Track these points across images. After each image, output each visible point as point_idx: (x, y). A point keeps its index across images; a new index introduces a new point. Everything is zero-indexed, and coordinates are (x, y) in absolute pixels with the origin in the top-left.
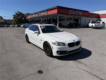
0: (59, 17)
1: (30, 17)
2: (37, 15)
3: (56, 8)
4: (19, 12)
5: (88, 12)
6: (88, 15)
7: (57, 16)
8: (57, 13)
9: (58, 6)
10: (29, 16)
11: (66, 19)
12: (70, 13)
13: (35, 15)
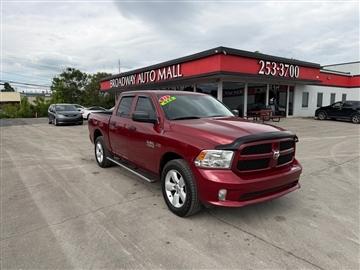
1: (113, 84)
3: (217, 54)
6: (318, 77)
7: (218, 80)
10: (109, 80)
12: (261, 72)
13: (133, 78)
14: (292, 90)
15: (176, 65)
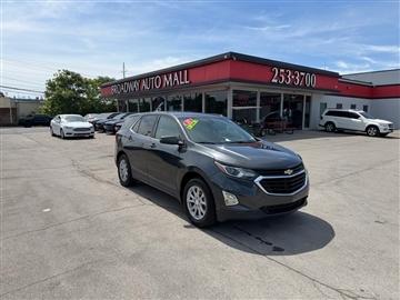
0: (235, 92)
1: (114, 89)
2: (144, 83)
3: (226, 60)
5: (336, 76)
6: (336, 87)
8: (230, 79)
11: (258, 100)
12: (275, 81)
13: (136, 84)
15: (183, 71)
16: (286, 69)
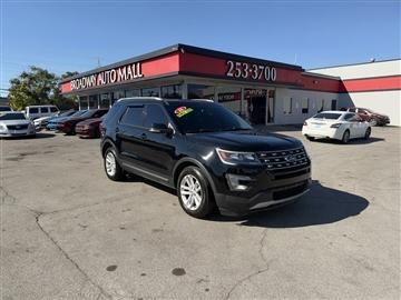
0: (190, 86)
1: (73, 85)
3: (174, 52)
4: (34, 69)
6: (300, 81)
7: (182, 82)
8: (180, 73)
9: (181, 46)
10: (69, 82)
12: (230, 74)
13: (93, 78)
14: (272, 95)
15: (136, 64)
16: (242, 62)
